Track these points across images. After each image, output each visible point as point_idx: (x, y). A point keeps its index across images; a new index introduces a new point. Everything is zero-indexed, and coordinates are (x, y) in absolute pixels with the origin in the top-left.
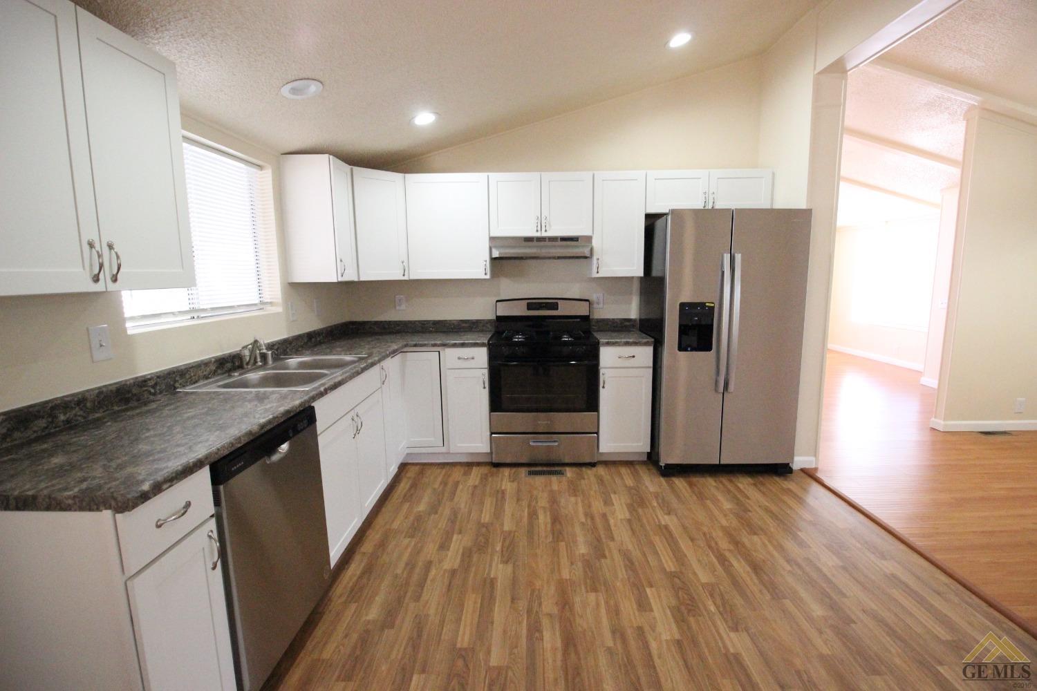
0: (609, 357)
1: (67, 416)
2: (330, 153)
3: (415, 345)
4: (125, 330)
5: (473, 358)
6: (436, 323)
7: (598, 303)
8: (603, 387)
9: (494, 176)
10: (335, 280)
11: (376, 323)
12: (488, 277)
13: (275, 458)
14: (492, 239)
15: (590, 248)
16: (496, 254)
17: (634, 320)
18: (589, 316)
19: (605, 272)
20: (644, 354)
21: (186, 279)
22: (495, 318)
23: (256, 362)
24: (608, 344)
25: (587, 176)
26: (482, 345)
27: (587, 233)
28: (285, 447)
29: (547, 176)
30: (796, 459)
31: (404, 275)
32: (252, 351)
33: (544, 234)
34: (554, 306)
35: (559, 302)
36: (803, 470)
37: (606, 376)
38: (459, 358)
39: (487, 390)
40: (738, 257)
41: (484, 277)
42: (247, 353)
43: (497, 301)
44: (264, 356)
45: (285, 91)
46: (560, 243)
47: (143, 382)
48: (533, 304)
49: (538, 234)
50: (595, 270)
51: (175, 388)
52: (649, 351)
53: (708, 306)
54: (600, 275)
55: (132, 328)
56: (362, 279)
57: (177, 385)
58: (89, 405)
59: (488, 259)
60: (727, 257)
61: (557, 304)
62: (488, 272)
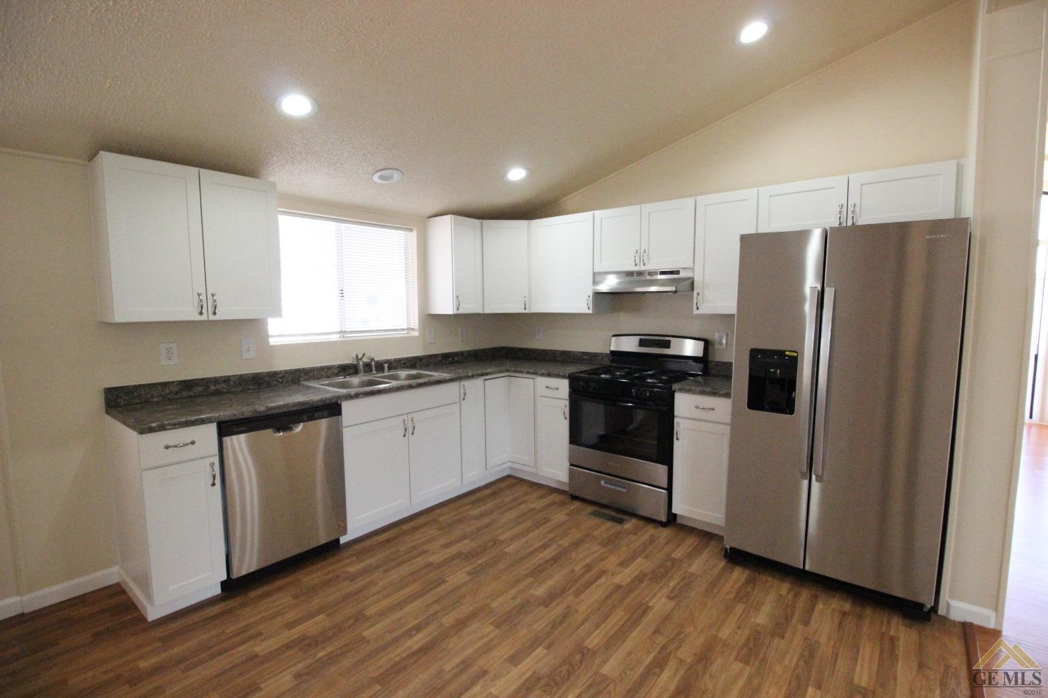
0: (685, 404)
1: (217, 387)
2: (453, 214)
4: (268, 343)
5: (557, 389)
9: (599, 214)
10: (453, 313)
11: (521, 350)
12: (591, 311)
18: (705, 358)
20: (723, 408)
22: (609, 352)
25: (689, 202)
27: (689, 265)
29: (647, 207)
31: (525, 309)
33: (643, 268)
34: (667, 345)
35: (670, 338)
36: (965, 626)
38: (547, 387)
40: (830, 292)
41: (587, 311)
43: (610, 336)
45: (376, 178)
46: (659, 276)
47: (273, 375)
48: (646, 341)
49: (637, 269)
50: (695, 307)
51: (300, 381)
53: (787, 356)
54: (699, 311)
55: (272, 341)
56: (486, 312)
57: (301, 379)
58: (232, 383)
59: (590, 294)
61: (669, 342)
62: (591, 306)
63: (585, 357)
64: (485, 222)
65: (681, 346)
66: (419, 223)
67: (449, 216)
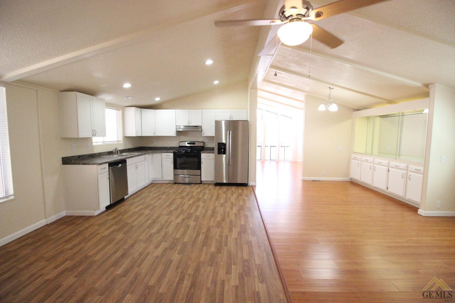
0: (204, 156)
3: (155, 152)
5: (169, 156)
7: (207, 143)
8: (202, 163)
9: (177, 110)
10: (135, 136)
11: (148, 147)
12: (176, 136)
13: (119, 166)
14: (176, 126)
15: (201, 129)
18: (203, 146)
19: (205, 135)
21: (104, 135)
22: (179, 146)
23: (116, 153)
24: (203, 153)
25: (200, 111)
26: (171, 152)
27: (201, 125)
28: (120, 165)
29: (190, 111)
31: (154, 135)
32: (115, 151)
33: (190, 125)
34: (195, 144)
35: (196, 142)
36: (252, 186)
37: (203, 160)
38: (166, 156)
39: (173, 164)
40: (231, 132)
41: (174, 136)
42: (114, 151)
43: (180, 142)
44: (118, 152)
45: (125, 99)
46: (194, 127)
48: (189, 143)
49: (188, 125)
50: (203, 134)
52: (213, 155)
53: (224, 144)
55: (94, 144)
56: (143, 136)
59: (175, 131)
60: (228, 132)
62: (176, 134)
64: (142, 109)
66: (123, 108)
67: (134, 107)
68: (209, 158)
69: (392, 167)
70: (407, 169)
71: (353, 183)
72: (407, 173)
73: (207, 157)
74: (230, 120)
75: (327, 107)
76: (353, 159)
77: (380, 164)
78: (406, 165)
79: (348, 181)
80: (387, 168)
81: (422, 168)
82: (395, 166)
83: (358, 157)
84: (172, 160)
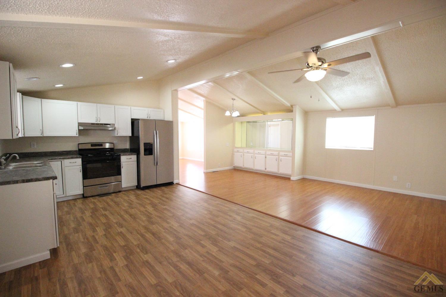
0: (124, 159)
3: (52, 159)
5: (76, 162)
6: (51, 152)
7: (116, 144)
8: (122, 168)
9: (80, 103)
12: (78, 135)
14: (79, 123)
15: (114, 127)
16: (81, 128)
17: (128, 149)
18: (113, 148)
19: (120, 134)
20: (134, 157)
22: (78, 150)
24: (123, 155)
25: (113, 106)
27: (114, 123)
29: (99, 105)
30: (174, 181)
33: (98, 123)
34: (101, 145)
35: (103, 143)
36: (176, 184)
37: (123, 164)
38: (70, 163)
39: (81, 173)
40: (158, 131)
41: (75, 135)
43: (79, 144)
46: (104, 125)
48: (93, 145)
49: (97, 123)
50: (116, 134)
52: (136, 156)
53: (151, 144)
54: (118, 135)
59: (77, 129)
60: (155, 131)
61: (102, 144)
62: (78, 134)
63: (64, 153)
65: (105, 145)
68: (130, 160)
69: (268, 155)
70: (278, 155)
71: (237, 170)
72: (279, 157)
73: (128, 160)
74: (148, 119)
75: (231, 113)
76: (236, 152)
77: (259, 153)
78: (277, 153)
79: (232, 169)
80: (265, 156)
81: (290, 154)
82: (258, 153)
83: (241, 150)
84: (80, 168)
